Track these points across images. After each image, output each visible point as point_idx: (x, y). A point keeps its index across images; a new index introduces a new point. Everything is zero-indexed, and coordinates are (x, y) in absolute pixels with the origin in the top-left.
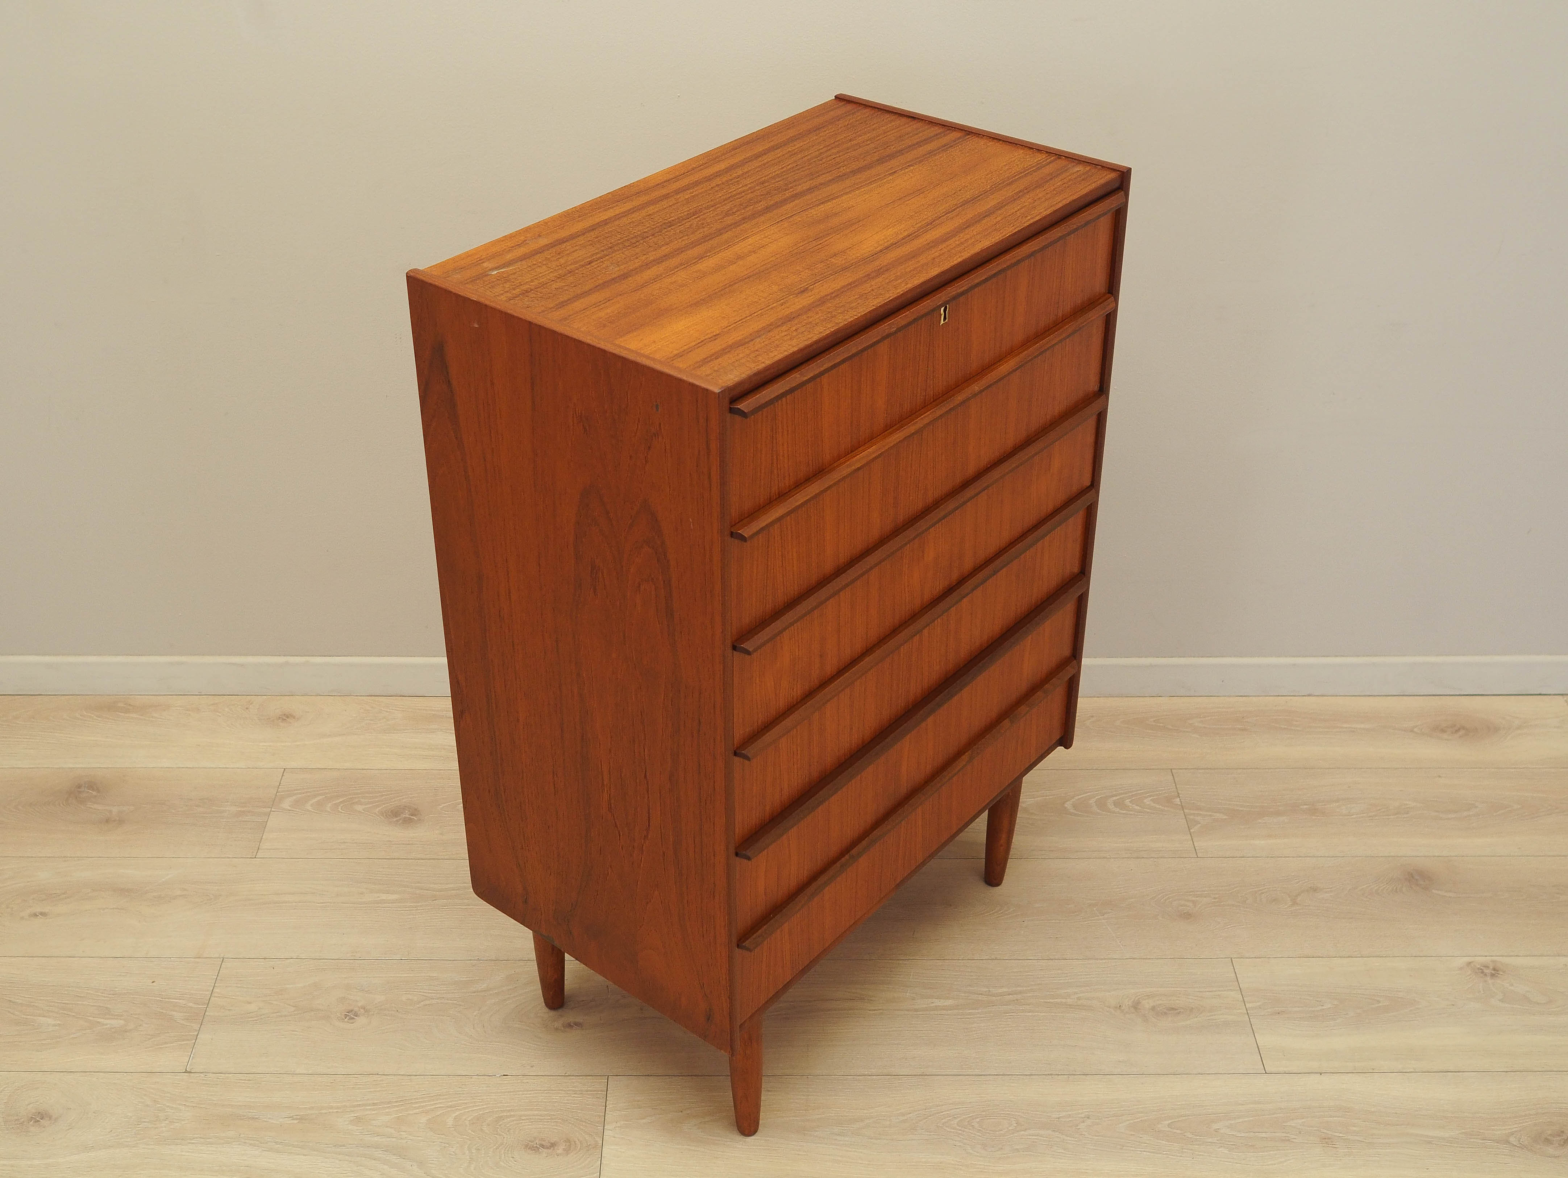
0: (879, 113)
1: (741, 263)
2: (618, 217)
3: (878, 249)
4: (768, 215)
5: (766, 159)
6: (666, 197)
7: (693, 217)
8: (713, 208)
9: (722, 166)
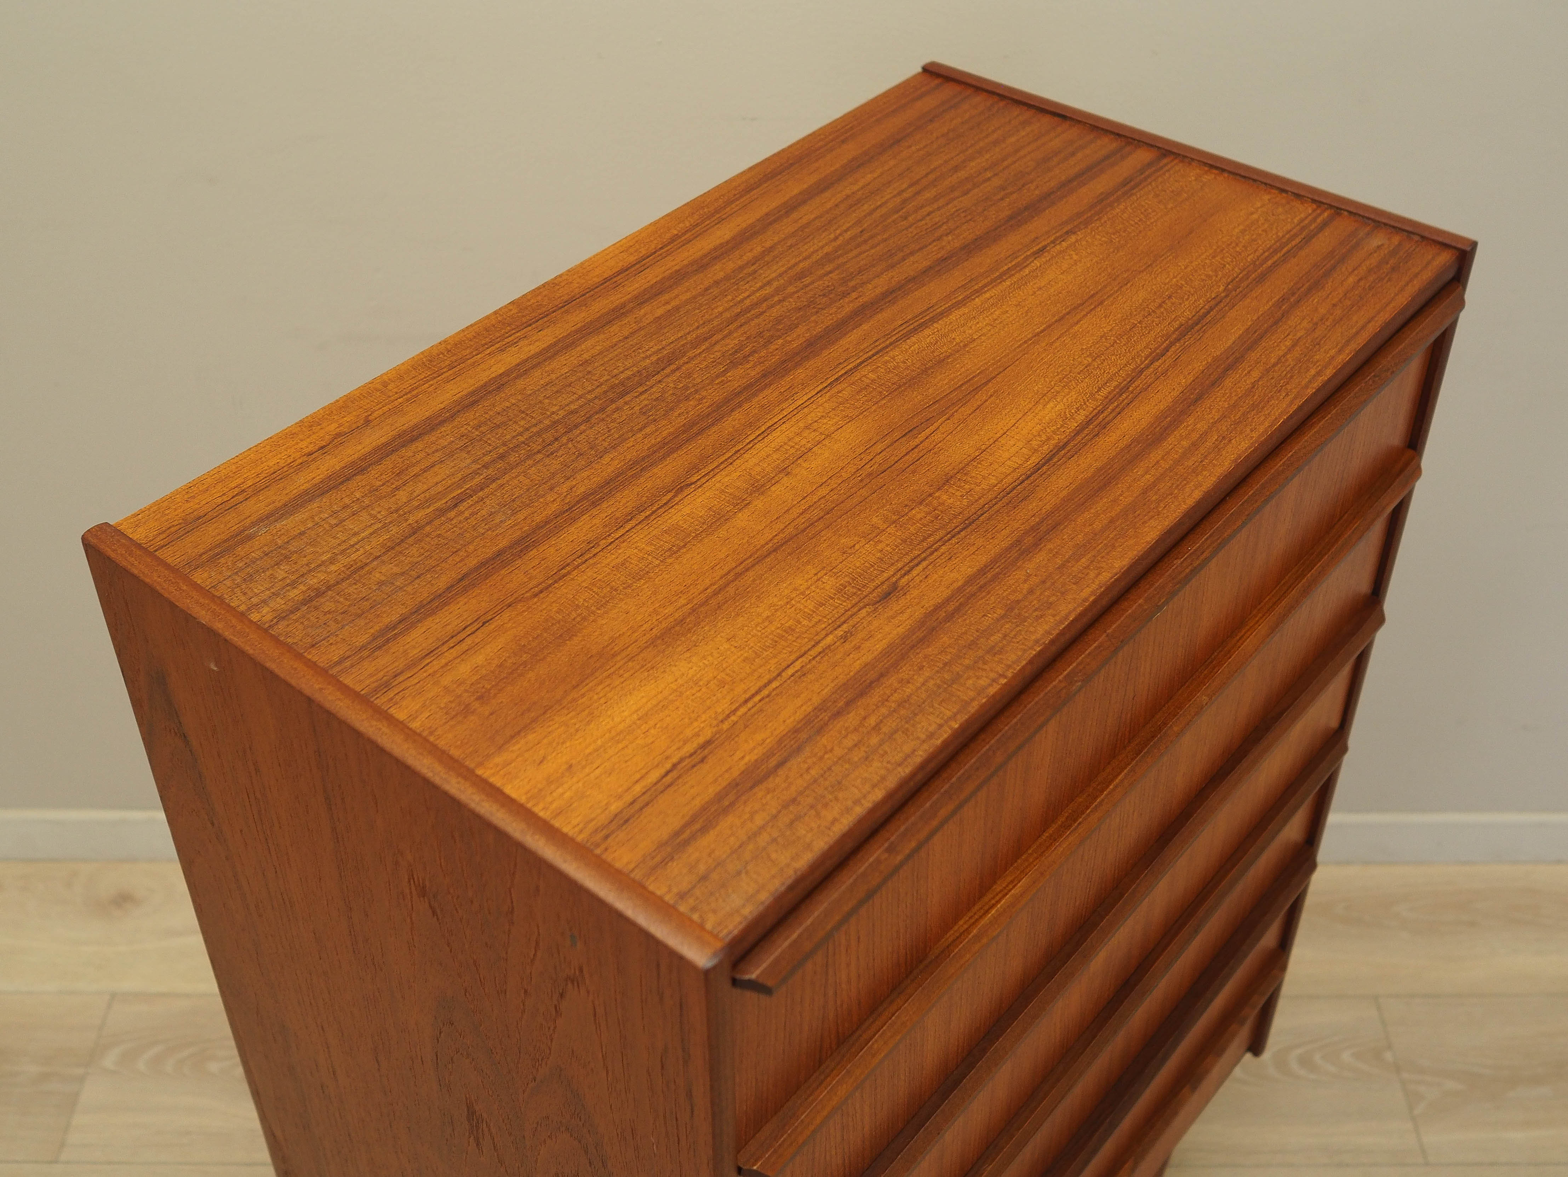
0: (1002, 104)
1: (759, 503)
2: (522, 370)
3: (1034, 460)
4: (814, 363)
5: (807, 213)
6: (618, 313)
7: (667, 371)
8: (707, 344)
9: (723, 233)
